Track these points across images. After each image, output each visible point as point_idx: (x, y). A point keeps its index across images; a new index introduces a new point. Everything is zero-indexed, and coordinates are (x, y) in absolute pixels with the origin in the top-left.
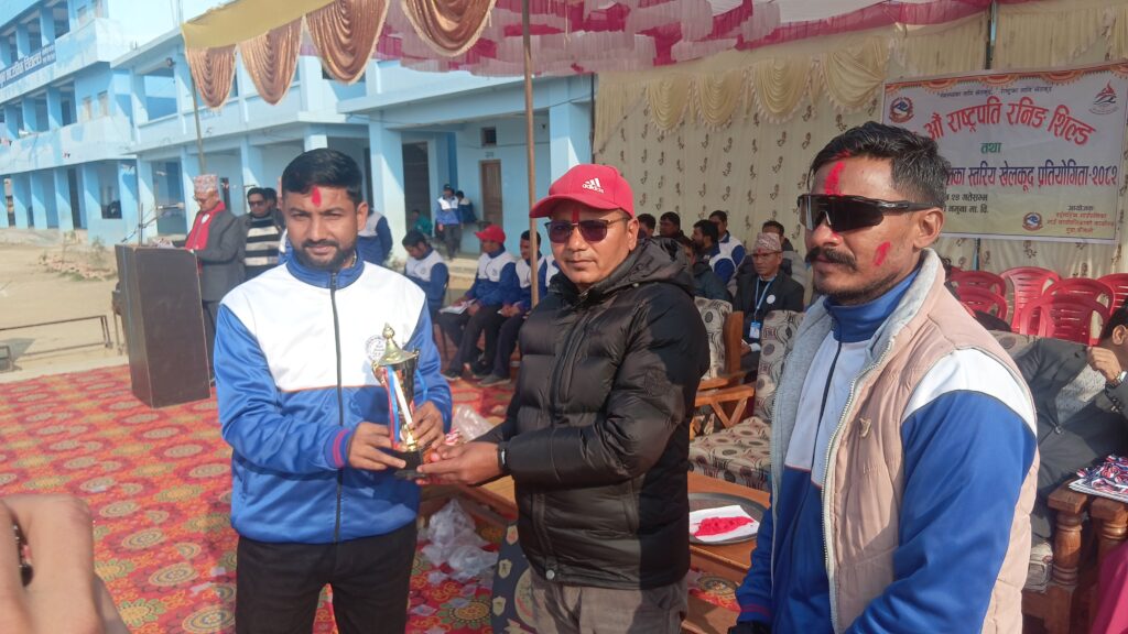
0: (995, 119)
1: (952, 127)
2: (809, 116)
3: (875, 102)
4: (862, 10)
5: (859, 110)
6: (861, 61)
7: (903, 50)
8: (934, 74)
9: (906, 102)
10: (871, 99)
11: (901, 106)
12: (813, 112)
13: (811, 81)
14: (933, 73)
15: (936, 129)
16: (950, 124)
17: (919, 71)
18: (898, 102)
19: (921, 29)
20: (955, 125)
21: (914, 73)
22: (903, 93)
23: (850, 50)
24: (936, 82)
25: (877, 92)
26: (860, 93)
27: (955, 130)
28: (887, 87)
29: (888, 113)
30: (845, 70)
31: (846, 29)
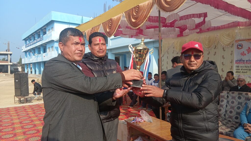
2: (216, 48)
3: (233, 44)
4: (229, 24)
5: (228, 46)
6: (229, 35)
7: (240, 32)
8: (248, 38)
11: (240, 45)
13: (216, 40)
15: (249, 50)
19: (244, 28)
21: (242, 38)
22: (240, 42)
23: (226, 33)
24: (248, 40)
25: (233, 42)
26: (229, 42)
28: (236, 41)
29: (236, 47)
30: (224, 37)
31: (224, 28)
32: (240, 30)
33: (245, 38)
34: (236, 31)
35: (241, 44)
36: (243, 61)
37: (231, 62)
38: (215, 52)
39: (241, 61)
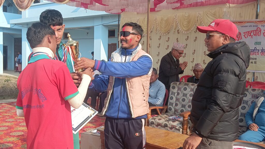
0: (259, 35)
1: (245, 37)
6: (215, 15)
7: (229, 12)
13: (197, 20)
15: (239, 37)
21: (232, 20)
23: (211, 11)
24: (240, 22)
30: (209, 17)
31: (210, 4)
32: (230, 9)
33: (235, 20)
34: (225, 10)
38: (196, 37)
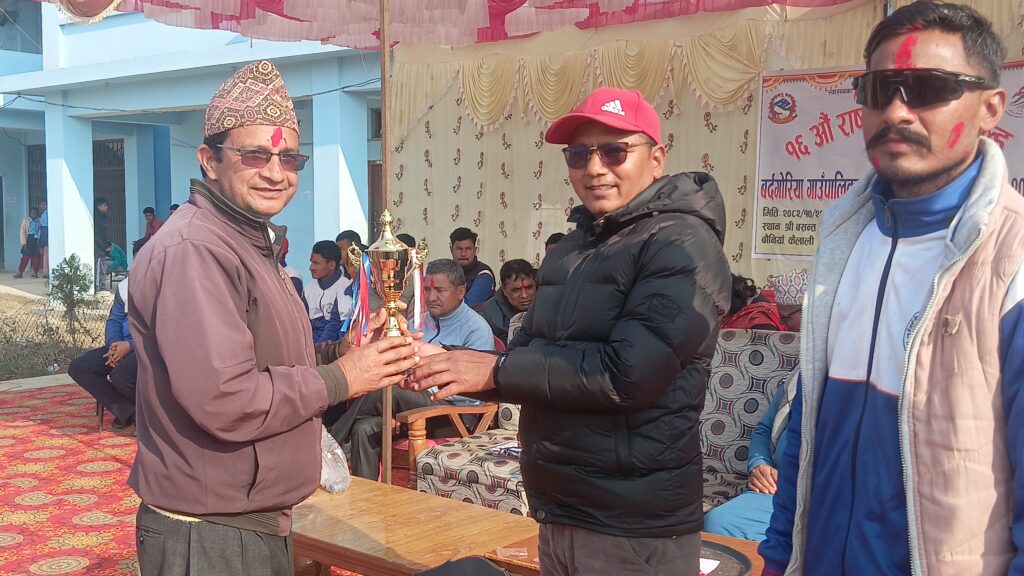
1: (844, 131)
2: (671, 112)
3: (750, 98)
5: (731, 108)
7: (783, 35)
8: (820, 66)
9: (789, 100)
10: (746, 96)
11: (783, 104)
12: (675, 110)
13: (672, 70)
14: (819, 64)
15: (824, 132)
16: (841, 127)
17: (803, 62)
18: (779, 99)
20: (847, 128)
21: (796, 66)
22: (785, 88)
23: (719, 34)
24: (822, 76)
25: (752, 87)
26: (734, 86)
27: (847, 135)
28: (764, 81)
29: (767, 111)
30: (713, 58)
33: (806, 66)
34: (768, 28)
35: (787, 98)
36: (794, 184)
37: (743, 190)
38: (671, 136)
39: (789, 183)
